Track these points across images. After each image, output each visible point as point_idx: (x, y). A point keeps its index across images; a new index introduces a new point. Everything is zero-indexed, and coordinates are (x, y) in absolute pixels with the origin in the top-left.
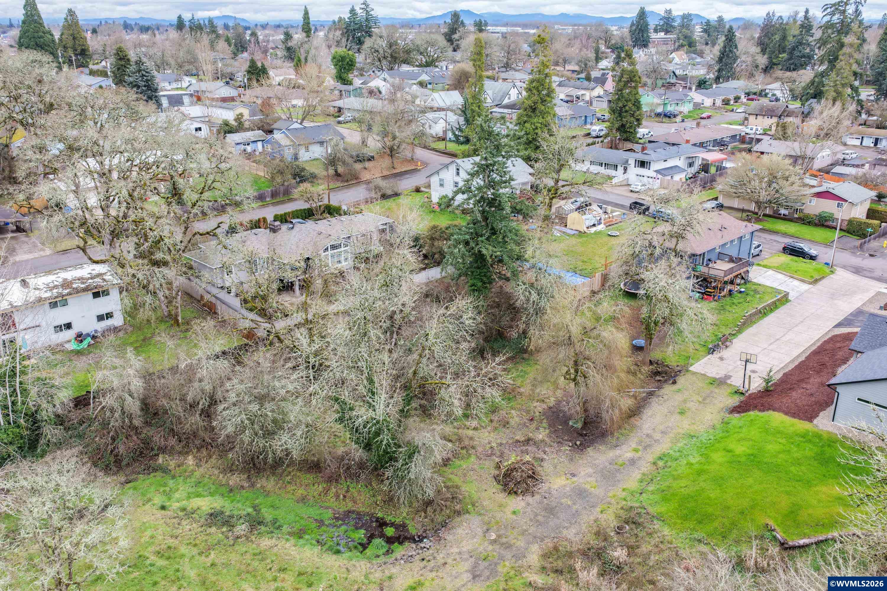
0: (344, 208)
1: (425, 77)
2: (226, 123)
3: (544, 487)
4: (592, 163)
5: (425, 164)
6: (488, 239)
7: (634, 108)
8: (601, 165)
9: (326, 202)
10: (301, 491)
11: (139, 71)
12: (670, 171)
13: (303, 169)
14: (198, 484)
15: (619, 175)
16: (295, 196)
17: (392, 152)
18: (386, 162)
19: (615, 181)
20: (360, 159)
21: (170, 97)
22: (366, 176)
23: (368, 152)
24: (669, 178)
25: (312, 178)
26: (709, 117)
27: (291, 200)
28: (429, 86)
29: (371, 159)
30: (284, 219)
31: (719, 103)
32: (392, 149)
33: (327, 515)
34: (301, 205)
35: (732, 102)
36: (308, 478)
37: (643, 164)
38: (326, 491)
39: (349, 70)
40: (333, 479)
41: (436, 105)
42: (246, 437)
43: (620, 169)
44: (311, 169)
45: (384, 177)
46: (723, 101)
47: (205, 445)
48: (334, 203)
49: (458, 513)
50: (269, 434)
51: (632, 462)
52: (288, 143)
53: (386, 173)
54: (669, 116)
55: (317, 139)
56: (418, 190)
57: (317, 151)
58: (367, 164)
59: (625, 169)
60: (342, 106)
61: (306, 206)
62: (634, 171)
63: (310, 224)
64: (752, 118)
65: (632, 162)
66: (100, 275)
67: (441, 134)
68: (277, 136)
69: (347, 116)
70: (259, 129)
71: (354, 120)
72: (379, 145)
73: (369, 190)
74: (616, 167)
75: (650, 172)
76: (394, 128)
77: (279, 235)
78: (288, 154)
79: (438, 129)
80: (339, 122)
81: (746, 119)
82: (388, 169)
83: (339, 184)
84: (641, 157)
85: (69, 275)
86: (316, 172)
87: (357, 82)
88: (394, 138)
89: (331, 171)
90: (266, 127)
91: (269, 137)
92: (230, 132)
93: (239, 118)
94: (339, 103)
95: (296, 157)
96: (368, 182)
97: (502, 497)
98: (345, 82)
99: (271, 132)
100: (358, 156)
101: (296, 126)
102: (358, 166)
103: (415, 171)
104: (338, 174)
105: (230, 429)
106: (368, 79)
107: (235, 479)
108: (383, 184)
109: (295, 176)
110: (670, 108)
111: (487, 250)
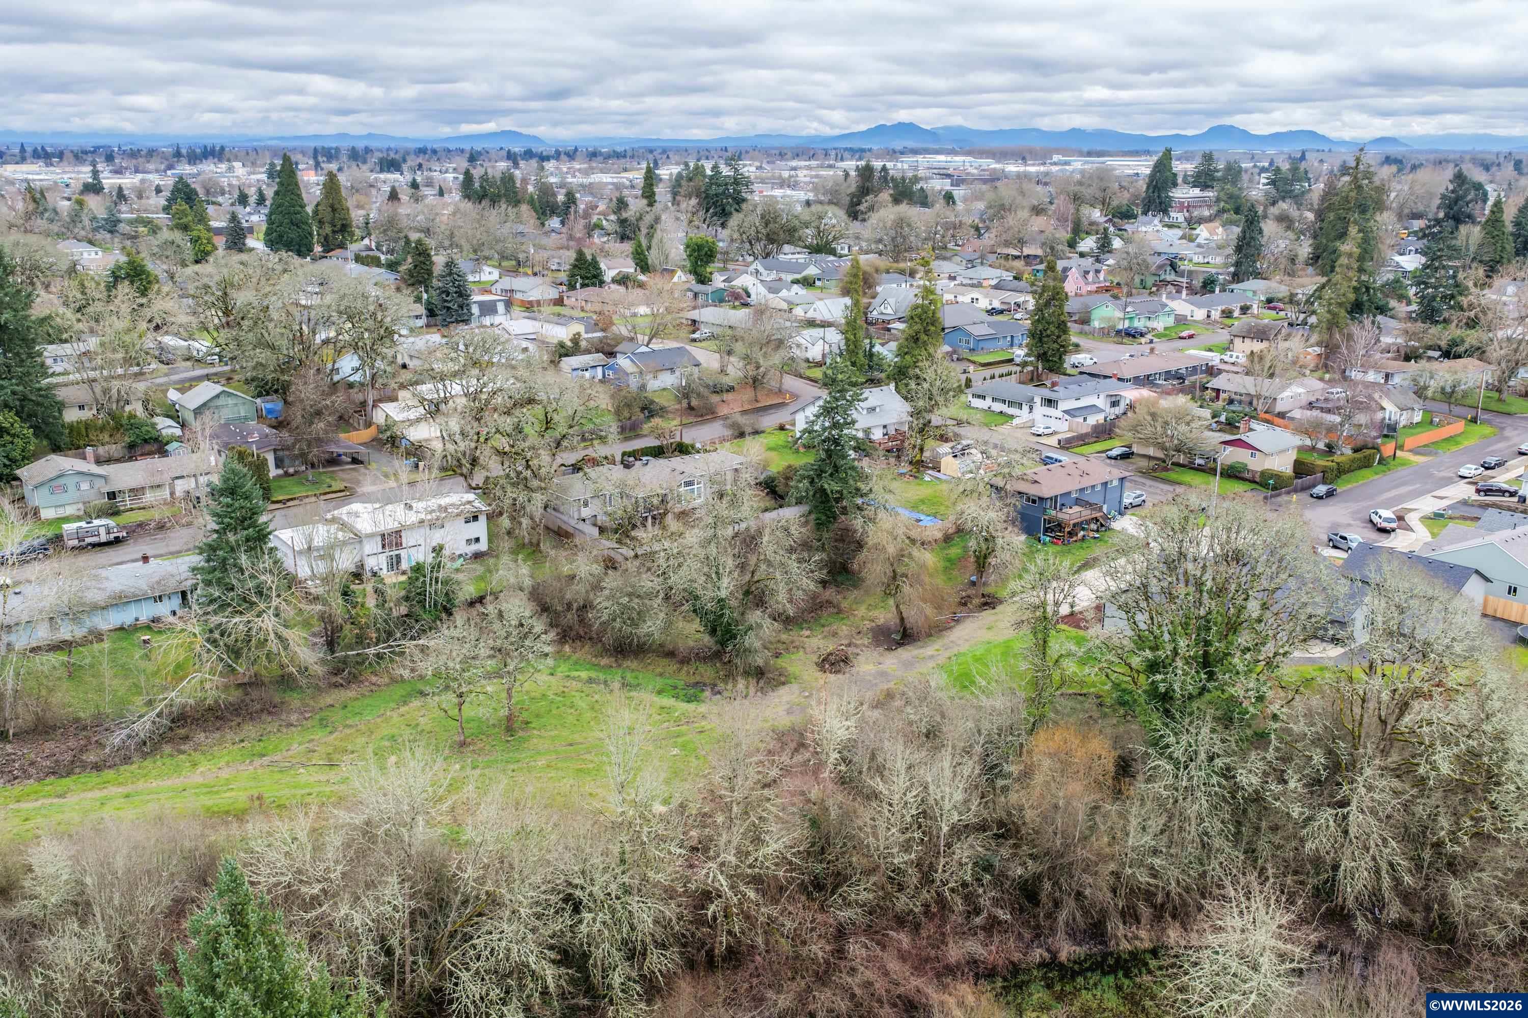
0: (698, 445)
1: (812, 271)
2: (562, 345)
3: (854, 670)
4: (994, 400)
5: (795, 397)
6: (831, 475)
7: (1056, 332)
8: (1004, 402)
9: (678, 439)
10: (659, 670)
11: (450, 274)
12: (1084, 412)
13: (652, 402)
14: (576, 663)
15: (1023, 415)
16: (645, 432)
17: (755, 382)
18: (749, 394)
19: (1016, 421)
20: (717, 390)
21: (481, 304)
22: (723, 410)
23: (727, 381)
24: (1081, 420)
25: (662, 412)
26: (1191, 337)
27: (638, 436)
28: (818, 283)
29: (731, 389)
30: (636, 455)
31: (1216, 314)
32: (755, 380)
33: (681, 684)
34: (651, 442)
35: (1236, 314)
36: (665, 661)
37: (1050, 402)
38: (680, 670)
39: (707, 263)
40: (685, 661)
41: (819, 317)
42: (617, 624)
43: (1025, 408)
44: (661, 400)
45: (744, 412)
46: (1223, 312)
47: (580, 637)
48: (687, 440)
49: (784, 684)
50: (634, 624)
51: (932, 657)
52: (635, 369)
53: (747, 407)
54: (1132, 335)
55: (667, 366)
56: (782, 428)
57: (667, 380)
58: (726, 396)
59: (1031, 408)
60: (697, 318)
61: (656, 443)
62: (1040, 410)
63: (662, 462)
64: (1238, 341)
65: (1038, 400)
66: (469, 502)
67: (819, 358)
68: (622, 361)
69: (705, 331)
70: (598, 351)
71: (713, 337)
72: (740, 374)
73: (725, 426)
74: (1020, 406)
75: (1057, 413)
76: (758, 356)
77: (633, 471)
78: (634, 383)
79: (815, 353)
80: (694, 340)
81: (1232, 342)
82: (750, 402)
83: (692, 419)
84: (1047, 393)
85: (444, 501)
86: (666, 404)
87: (718, 281)
88: (758, 368)
89: (685, 403)
90: (607, 349)
91: (611, 361)
92: (567, 355)
93: (576, 340)
94: (694, 315)
95: (643, 387)
96: (725, 418)
97: (819, 674)
98: (703, 280)
99: (611, 354)
100: (715, 386)
101: (644, 349)
102: (715, 399)
103: (782, 405)
104: (691, 408)
105: (605, 618)
106: (733, 275)
107: (605, 661)
108: (742, 420)
109: (643, 409)
110: (1139, 324)
111: (831, 486)
